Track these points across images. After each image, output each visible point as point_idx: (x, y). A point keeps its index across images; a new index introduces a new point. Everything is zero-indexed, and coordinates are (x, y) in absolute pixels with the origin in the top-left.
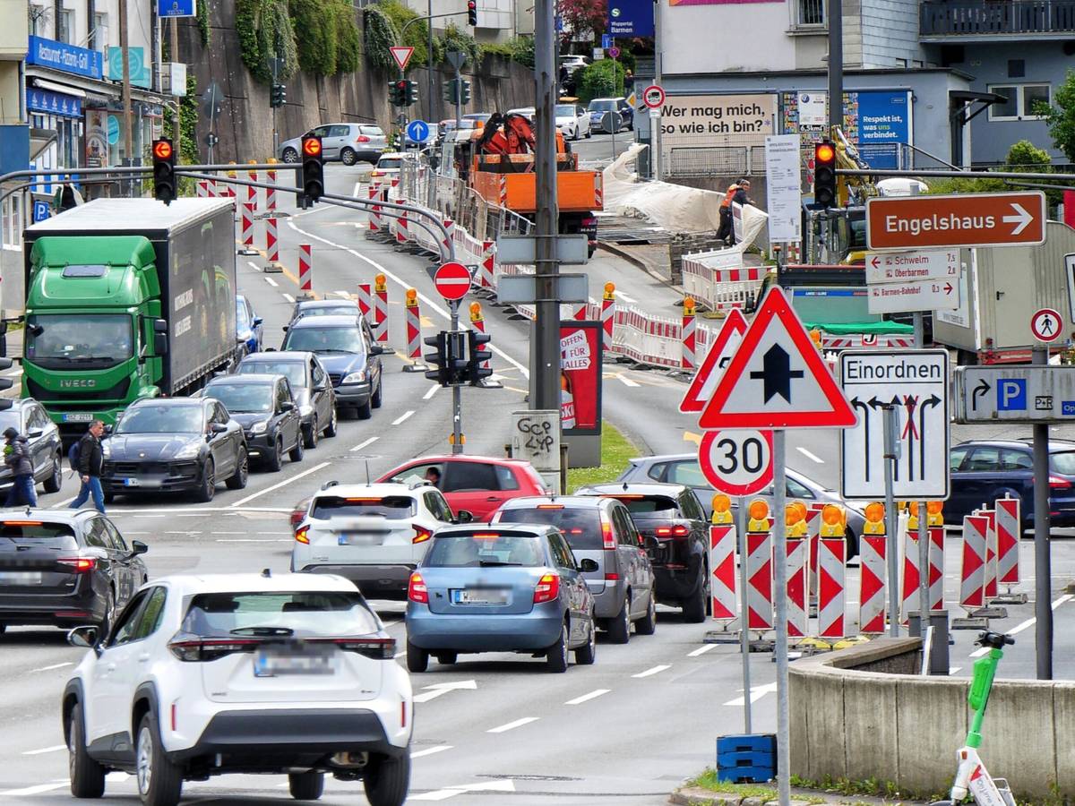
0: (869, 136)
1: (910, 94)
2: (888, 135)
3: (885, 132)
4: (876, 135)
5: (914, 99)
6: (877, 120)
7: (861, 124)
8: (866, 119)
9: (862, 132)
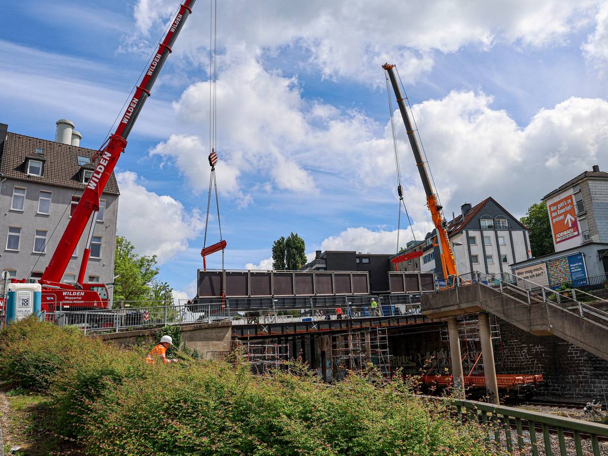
0: (573, 271)
1: (583, 254)
2: (579, 270)
3: (577, 269)
4: (575, 270)
5: (584, 256)
6: (574, 265)
7: (570, 267)
8: (571, 266)
9: (571, 270)
